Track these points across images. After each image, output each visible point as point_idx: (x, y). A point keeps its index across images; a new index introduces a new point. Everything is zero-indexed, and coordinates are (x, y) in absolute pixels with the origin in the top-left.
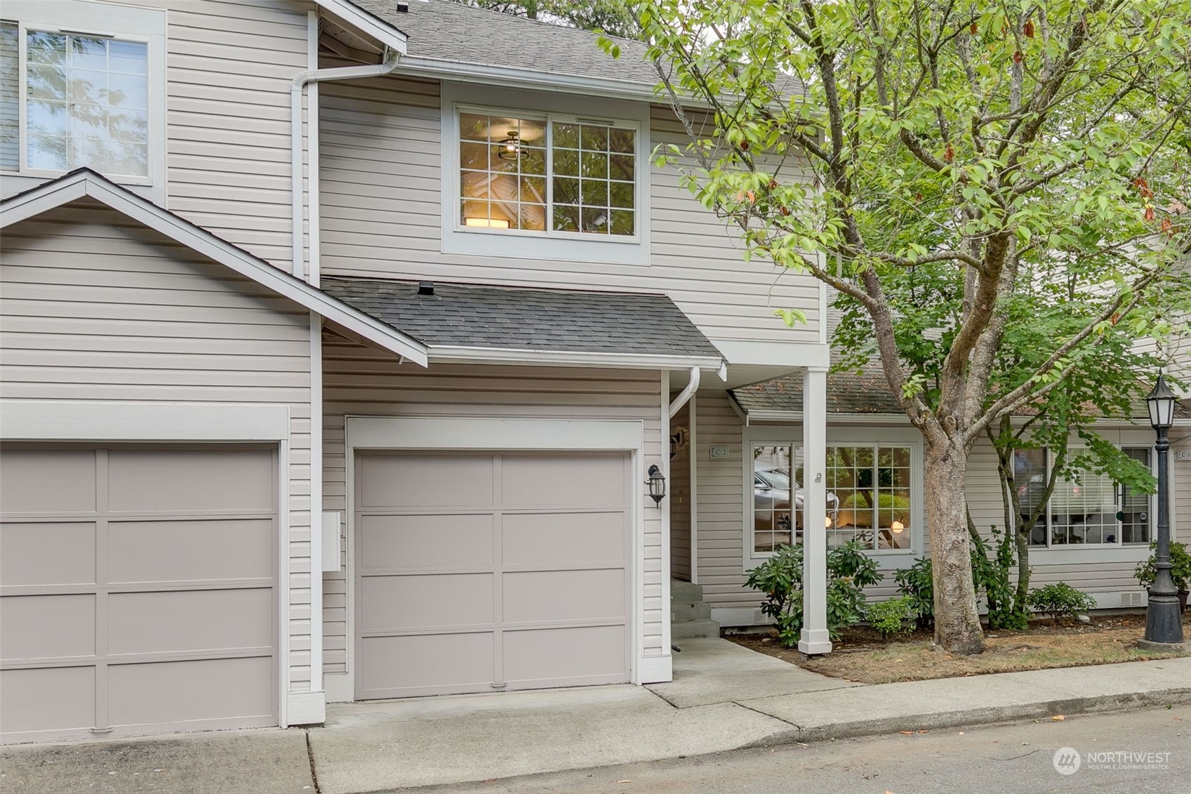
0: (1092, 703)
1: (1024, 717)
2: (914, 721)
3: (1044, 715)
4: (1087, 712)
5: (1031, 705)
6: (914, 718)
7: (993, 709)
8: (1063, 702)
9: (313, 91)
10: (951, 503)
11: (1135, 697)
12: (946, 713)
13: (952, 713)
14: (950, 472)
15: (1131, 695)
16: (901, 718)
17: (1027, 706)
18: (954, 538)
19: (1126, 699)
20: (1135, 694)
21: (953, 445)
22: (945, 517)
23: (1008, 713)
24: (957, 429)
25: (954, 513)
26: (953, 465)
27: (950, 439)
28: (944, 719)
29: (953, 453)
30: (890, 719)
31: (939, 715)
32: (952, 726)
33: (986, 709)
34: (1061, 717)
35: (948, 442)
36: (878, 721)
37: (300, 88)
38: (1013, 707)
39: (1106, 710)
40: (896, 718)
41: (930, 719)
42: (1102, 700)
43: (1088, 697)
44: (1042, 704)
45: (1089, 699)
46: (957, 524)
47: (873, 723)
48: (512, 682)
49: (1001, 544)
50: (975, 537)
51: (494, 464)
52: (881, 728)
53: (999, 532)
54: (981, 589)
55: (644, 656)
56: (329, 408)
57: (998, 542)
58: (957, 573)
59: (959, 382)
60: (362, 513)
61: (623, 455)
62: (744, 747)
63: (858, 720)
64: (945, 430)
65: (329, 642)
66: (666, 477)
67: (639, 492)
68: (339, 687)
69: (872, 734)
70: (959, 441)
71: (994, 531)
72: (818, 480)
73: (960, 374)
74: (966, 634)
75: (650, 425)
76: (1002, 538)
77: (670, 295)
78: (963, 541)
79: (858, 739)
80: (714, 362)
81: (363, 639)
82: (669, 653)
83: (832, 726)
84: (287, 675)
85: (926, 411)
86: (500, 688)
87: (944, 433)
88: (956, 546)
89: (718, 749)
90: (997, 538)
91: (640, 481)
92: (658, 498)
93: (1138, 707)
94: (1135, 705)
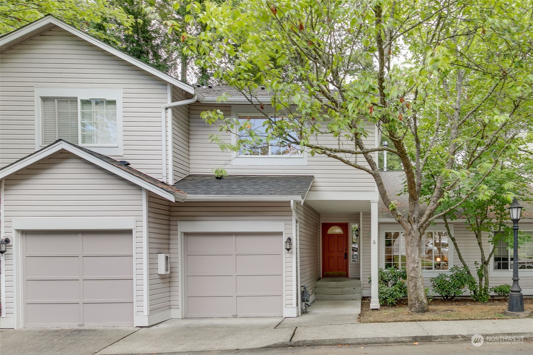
0: (436, 338)
1: (399, 342)
3: (411, 342)
4: (433, 342)
6: (344, 340)
7: (384, 338)
8: (420, 337)
9: (169, 111)
10: (412, 252)
11: (459, 336)
12: (360, 338)
13: (363, 339)
14: (411, 240)
15: (457, 335)
16: (338, 339)
17: (402, 337)
19: (455, 337)
20: (460, 335)
21: (412, 229)
23: (392, 340)
24: (415, 222)
25: (413, 256)
26: (412, 236)
27: (411, 226)
28: (359, 341)
29: (412, 232)
30: (333, 340)
31: (357, 339)
32: (364, 344)
33: (381, 338)
34: (417, 343)
35: (410, 227)
36: (327, 340)
38: (394, 337)
39: (444, 341)
40: (335, 339)
41: (352, 340)
42: (441, 337)
43: (434, 335)
44: (409, 337)
45: (434, 336)
46: (414, 261)
47: (325, 341)
48: (240, 314)
49: (479, 269)
50: (465, 265)
51: (233, 238)
52: (328, 343)
53: (478, 264)
54: (467, 286)
55: (286, 307)
56: (172, 218)
57: (477, 268)
58: (414, 280)
59: (414, 203)
60: (187, 254)
61: (281, 234)
62: (265, 347)
63: (318, 339)
64: (410, 222)
65: (172, 298)
66: (294, 242)
67: (284, 247)
68: (176, 313)
69: (324, 345)
70: (415, 227)
71: (475, 264)
72: (374, 243)
73: (414, 200)
74: (418, 304)
75: (287, 222)
76: (479, 266)
77: (315, 176)
78: (417, 267)
79: (316, 347)
80: (299, 198)
81: (188, 297)
82: (295, 307)
83: (305, 341)
84: (135, 309)
85: (400, 215)
86: (235, 316)
87: (409, 224)
88: (414, 269)
89: (255, 347)
90: (476, 266)
91: (284, 243)
92: (288, 250)
93: (461, 341)
94: (459, 340)
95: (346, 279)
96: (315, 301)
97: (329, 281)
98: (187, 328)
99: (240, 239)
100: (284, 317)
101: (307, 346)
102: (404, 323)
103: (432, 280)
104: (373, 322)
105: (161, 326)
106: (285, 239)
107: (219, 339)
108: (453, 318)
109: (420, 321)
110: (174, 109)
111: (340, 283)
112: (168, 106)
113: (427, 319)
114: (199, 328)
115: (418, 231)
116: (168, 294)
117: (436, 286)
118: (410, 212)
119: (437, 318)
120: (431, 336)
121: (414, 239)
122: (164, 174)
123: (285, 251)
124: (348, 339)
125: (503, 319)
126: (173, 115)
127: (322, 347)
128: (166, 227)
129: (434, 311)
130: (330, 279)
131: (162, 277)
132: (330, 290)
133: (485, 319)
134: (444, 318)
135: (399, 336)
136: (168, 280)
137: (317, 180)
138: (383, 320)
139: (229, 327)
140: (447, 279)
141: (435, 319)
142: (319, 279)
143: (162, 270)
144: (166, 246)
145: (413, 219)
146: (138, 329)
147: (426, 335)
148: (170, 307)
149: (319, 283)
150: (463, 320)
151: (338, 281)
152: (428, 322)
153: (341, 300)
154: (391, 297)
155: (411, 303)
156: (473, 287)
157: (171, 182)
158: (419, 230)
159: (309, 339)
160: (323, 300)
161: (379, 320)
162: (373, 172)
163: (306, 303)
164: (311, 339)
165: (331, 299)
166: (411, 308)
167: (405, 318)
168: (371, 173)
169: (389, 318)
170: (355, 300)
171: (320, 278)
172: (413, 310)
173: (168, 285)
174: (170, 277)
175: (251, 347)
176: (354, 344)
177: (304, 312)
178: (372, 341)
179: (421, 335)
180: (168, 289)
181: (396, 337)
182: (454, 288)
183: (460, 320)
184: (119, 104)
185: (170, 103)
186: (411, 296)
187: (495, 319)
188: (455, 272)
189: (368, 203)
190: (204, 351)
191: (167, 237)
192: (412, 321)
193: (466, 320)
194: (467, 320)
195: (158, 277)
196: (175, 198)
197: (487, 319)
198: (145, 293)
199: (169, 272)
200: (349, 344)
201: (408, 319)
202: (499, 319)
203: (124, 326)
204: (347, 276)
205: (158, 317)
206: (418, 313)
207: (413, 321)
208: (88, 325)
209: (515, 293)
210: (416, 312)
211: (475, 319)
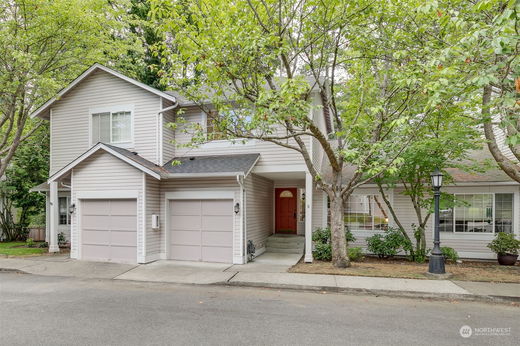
0: (343, 289)
1: (311, 290)
2: (267, 285)
3: (320, 290)
4: (340, 292)
5: (314, 286)
6: (267, 284)
7: (298, 285)
8: (329, 287)
9: (161, 115)
10: (335, 216)
11: (364, 290)
12: (279, 284)
13: (282, 284)
14: (335, 205)
15: (361, 289)
17: (313, 286)
18: (336, 227)
19: (360, 290)
20: (364, 289)
21: (335, 196)
22: (333, 220)
23: (305, 288)
24: (337, 190)
25: (336, 219)
26: (335, 203)
27: (335, 194)
28: (278, 286)
29: (335, 199)
30: (259, 283)
31: (277, 284)
32: (282, 288)
33: (295, 285)
34: (325, 292)
35: (334, 195)
37: (158, 115)
38: (306, 286)
39: (349, 293)
40: (261, 283)
41: (273, 285)
42: (347, 289)
43: (341, 287)
45: (341, 288)
46: (337, 223)
47: (253, 283)
48: (204, 260)
49: (416, 230)
50: (401, 227)
51: (200, 203)
52: (255, 285)
53: (415, 226)
54: (402, 246)
55: (235, 256)
56: (162, 190)
57: (414, 230)
58: (337, 240)
59: (337, 174)
60: (171, 215)
61: (232, 200)
62: (211, 284)
63: (248, 281)
64: (333, 190)
65: (161, 245)
66: (241, 206)
67: (234, 211)
68: (163, 256)
69: (252, 286)
70: (338, 194)
71: (412, 226)
72: (309, 207)
73: (337, 171)
74: (340, 261)
75: (237, 192)
76: (416, 228)
77: (261, 153)
78: (340, 229)
79: (246, 287)
80: (242, 173)
81: (171, 245)
82: (242, 256)
83: (238, 282)
84: (138, 251)
85: (324, 185)
86: (201, 261)
87: (333, 192)
88: (337, 230)
89: (205, 283)
90: (413, 228)
91: (234, 208)
92: (237, 212)
93: (365, 294)
94: (364, 293)
95: (295, 235)
96: (265, 253)
97: (278, 237)
98: (168, 266)
99: (205, 204)
100: (234, 264)
101: (239, 286)
102: (323, 275)
103: (368, 239)
104: (297, 273)
105: (153, 264)
106: (235, 204)
107: (185, 275)
108: (369, 275)
109: (338, 274)
110: (164, 113)
111: (287, 239)
112: (160, 112)
113: (344, 273)
114: (175, 267)
115: (340, 198)
116: (158, 242)
117: (370, 245)
118: (334, 181)
119: (353, 273)
120: (338, 288)
121: (337, 205)
122: (157, 159)
123: (234, 213)
124: (270, 284)
125: (419, 279)
126: (164, 117)
127: (250, 288)
128: (158, 196)
129: (355, 267)
130: (281, 235)
131: (155, 230)
132: (279, 244)
133: (399, 278)
134: (361, 274)
135: (311, 285)
136: (159, 232)
137: (262, 156)
138: (307, 272)
139: (194, 268)
140: (381, 239)
141: (351, 274)
142: (271, 235)
143: (154, 226)
144: (158, 209)
145: (336, 188)
146: (139, 264)
147: (334, 286)
148: (160, 251)
149: (270, 238)
150: (378, 277)
151: (285, 237)
152: (345, 276)
153: (286, 253)
154: (325, 253)
155: (334, 259)
156: (407, 247)
157: (161, 165)
158: (342, 196)
159: (241, 281)
160: (271, 252)
161: (302, 272)
162: (301, 150)
163: (252, 254)
164: (243, 281)
165: (278, 252)
166: (334, 264)
167: (325, 271)
168: (299, 151)
169: (312, 270)
170: (298, 253)
171: (273, 234)
172: (335, 265)
173: (159, 236)
174: (160, 231)
175: (202, 283)
176: (275, 288)
177: (250, 261)
178: (289, 287)
179: (329, 286)
180: (158, 239)
181: (308, 286)
182: (388, 248)
183: (375, 276)
184: (132, 113)
185: (161, 110)
186: (335, 254)
187: (410, 278)
188: (389, 234)
189: (304, 173)
190: (173, 283)
191: (158, 202)
192: (330, 274)
193: (381, 277)
194: (383, 277)
195: (152, 230)
196: (161, 176)
197: (403, 278)
198: (144, 241)
199: (158, 227)
200: (270, 288)
201: (328, 272)
202: (415, 278)
203: (132, 263)
204: (296, 233)
205: (152, 258)
206: (339, 268)
207: (332, 274)
208: (113, 260)
209: (435, 256)
210: (338, 267)
211: (390, 277)
